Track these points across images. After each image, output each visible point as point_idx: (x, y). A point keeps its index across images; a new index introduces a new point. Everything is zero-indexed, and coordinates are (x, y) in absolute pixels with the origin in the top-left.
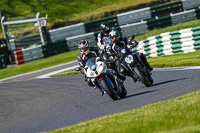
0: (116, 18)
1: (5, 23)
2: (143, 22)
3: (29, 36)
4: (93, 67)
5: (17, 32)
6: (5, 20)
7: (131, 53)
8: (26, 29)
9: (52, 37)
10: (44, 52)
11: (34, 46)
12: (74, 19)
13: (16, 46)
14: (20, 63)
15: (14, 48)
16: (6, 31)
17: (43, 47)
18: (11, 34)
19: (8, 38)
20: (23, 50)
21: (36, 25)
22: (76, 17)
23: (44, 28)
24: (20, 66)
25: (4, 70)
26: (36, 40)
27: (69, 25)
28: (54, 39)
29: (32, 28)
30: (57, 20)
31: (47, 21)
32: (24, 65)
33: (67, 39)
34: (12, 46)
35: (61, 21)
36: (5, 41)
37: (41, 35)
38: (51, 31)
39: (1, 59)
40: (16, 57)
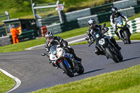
0: (112, 5)
1: (35, 8)
2: (131, 8)
3: (52, 17)
4: (54, 52)
5: (43, 14)
6: (35, 6)
8: (50, 12)
9: (67, 18)
10: (62, 28)
11: (55, 24)
12: (83, 6)
13: (43, 24)
15: (41, 25)
16: (35, 13)
17: (61, 25)
18: (39, 16)
19: (37, 18)
20: (47, 26)
21: (56, 9)
22: (85, 4)
23: (62, 12)
25: (34, 41)
26: (56, 20)
28: (69, 19)
29: (53, 12)
30: (71, 6)
31: (64, 6)
33: (78, 19)
34: (39, 24)
35: (74, 6)
36: (34, 20)
37: (60, 16)
38: (66, 14)
39: (32, 32)
40: (42, 31)
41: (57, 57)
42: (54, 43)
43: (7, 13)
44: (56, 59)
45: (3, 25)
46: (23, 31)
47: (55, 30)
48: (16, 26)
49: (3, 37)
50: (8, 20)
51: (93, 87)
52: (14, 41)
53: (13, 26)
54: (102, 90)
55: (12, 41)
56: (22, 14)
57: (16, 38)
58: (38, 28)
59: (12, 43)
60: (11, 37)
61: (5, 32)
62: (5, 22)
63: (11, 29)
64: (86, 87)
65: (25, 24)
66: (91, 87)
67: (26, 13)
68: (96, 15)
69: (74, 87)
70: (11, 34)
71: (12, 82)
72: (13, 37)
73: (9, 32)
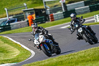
3: (57, 7)
4: (37, 39)
5: (51, 5)
7: (81, 27)
8: (55, 4)
9: (68, 8)
10: (64, 15)
11: (59, 12)
13: (50, 12)
14: (52, 21)
15: (49, 13)
16: (45, 4)
17: (63, 13)
18: (48, 6)
19: (46, 8)
20: (54, 14)
21: (60, 2)
23: (64, 4)
24: (52, 22)
25: (44, 24)
26: (60, 9)
27: (77, 2)
28: (69, 9)
29: (58, 4)
32: (54, 22)
33: (76, 9)
34: (48, 12)
36: (45, 10)
37: (63, 7)
38: (67, 5)
39: (42, 18)
40: (50, 17)
41: (39, 42)
42: (38, 32)
43: (25, 4)
44: (39, 43)
45: (23, 13)
46: (36, 17)
47: (59, 16)
48: (32, 13)
49: (22, 21)
50: (26, 9)
51: (86, 57)
52: (30, 24)
53: (30, 13)
54: (92, 59)
55: (28, 24)
56: (36, 5)
57: (31, 22)
58: (47, 15)
59: (29, 26)
60: (28, 21)
61: (24, 18)
62: (24, 11)
63: (28, 15)
64: (81, 57)
65: (38, 12)
66: (84, 57)
67: (38, 5)
68: (88, 6)
69: (73, 57)
70: (28, 19)
71: (28, 53)
72: (30, 22)
73: (26, 18)
